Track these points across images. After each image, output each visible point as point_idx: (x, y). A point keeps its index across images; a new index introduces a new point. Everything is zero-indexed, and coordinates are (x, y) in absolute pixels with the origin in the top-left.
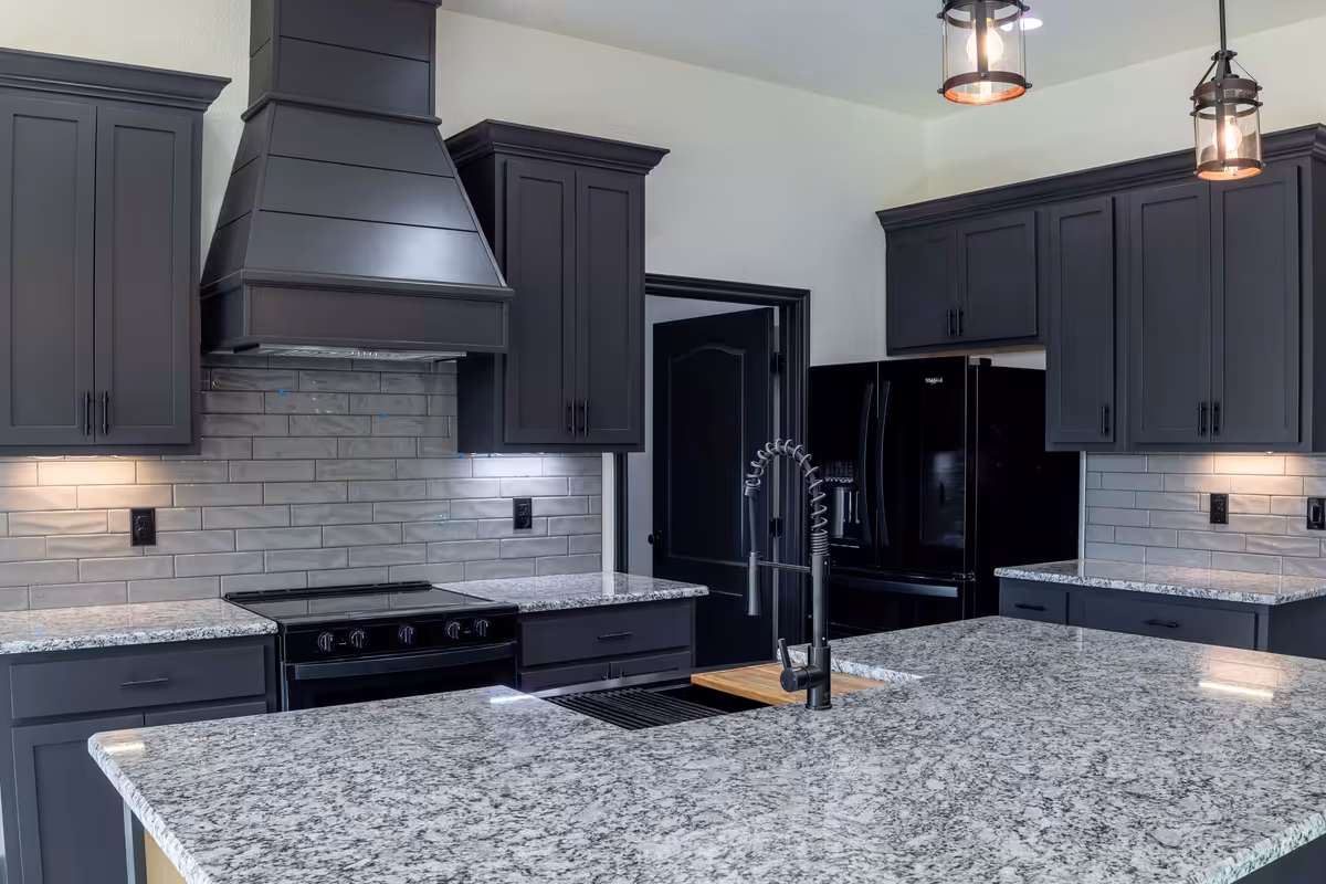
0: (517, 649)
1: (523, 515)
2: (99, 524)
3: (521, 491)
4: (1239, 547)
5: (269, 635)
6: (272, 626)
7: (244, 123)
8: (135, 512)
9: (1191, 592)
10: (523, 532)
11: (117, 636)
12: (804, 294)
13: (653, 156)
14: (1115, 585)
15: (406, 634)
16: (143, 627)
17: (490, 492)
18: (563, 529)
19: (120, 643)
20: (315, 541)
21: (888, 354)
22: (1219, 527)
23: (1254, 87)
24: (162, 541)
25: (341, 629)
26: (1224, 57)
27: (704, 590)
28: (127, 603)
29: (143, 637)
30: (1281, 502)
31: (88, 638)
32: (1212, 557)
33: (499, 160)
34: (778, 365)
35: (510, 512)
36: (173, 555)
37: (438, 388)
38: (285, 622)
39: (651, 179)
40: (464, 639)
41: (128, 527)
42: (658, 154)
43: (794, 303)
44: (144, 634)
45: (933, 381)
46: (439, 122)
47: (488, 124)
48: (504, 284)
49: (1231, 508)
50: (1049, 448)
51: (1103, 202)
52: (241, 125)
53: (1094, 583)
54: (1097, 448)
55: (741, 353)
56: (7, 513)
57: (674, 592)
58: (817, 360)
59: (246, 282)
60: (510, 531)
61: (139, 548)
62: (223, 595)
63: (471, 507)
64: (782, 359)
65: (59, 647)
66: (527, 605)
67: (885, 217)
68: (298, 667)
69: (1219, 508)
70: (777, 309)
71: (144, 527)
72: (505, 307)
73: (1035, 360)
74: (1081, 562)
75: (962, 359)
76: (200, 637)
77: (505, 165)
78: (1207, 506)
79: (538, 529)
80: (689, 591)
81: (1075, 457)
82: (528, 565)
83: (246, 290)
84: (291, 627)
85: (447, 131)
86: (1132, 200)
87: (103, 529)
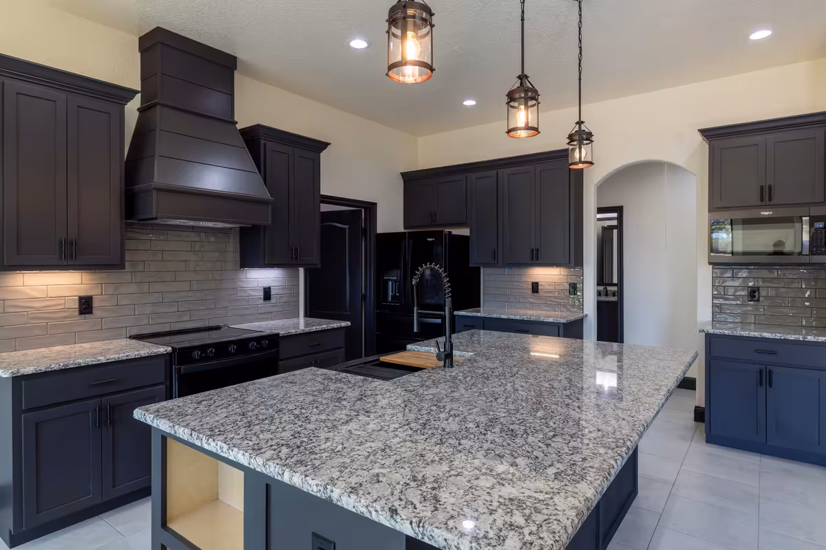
0: (278, 352)
1: (267, 294)
2: (60, 305)
3: (266, 285)
4: (544, 301)
5: (168, 353)
6: (169, 349)
7: (138, 113)
8: (81, 298)
9: (533, 318)
10: (267, 302)
11: (87, 360)
12: (375, 205)
13: (325, 145)
14: (503, 317)
15: (232, 348)
16: (101, 354)
17: (254, 285)
18: (283, 300)
19: (90, 363)
20: (176, 309)
21: (405, 228)
22: (536, 294)
23: (590, 134)
24: (97, 312)
25: (203, 348)
26: (580, 123)
27: (349, 323)
28: (75, 343)
29: (103, 359)
30: (558, 285)
31: (72, 362)
32: (532, 306)
33: (262, 142)
34: (364, 232)
35: (262, 293)
36: (102, 319)
37: (231, 241)
38: (177, 346)
39: (323, 155)
40: (258, 350)
41: (77, 306)
42: (327, 144)
43: (371, 208)
44: (103, 358)
45: (430, 240)
46: (237, 123)
47: (258, 126)
48: (269, 196)
49: (540, 288)
50: (470, 266)
51: (494, 172)
52: (137, 114)
53: (495, 316)
54: (487, 265)
55: (347, 227)
56: (4, 300)
57: (338, 325)
58: (380, 229)
59: (155, 189)
60: (262, 301)
61: (83, 316)
62: (128, 336)
63: (245, 291)
64: (365, 229)
65: (55, 368)
66: (282, 332)
67: (404, 175)
68: (182, 367)
69: (535, 287)
70: (363, 210)
71: (86, 305)
72: (270, 206)
73: (465, 232)
74: (482, 309)
75: (442, 231)
76: (133, 357)
77: (265, 144)
78: (530, 287)
79: (273, 301)
80: (344, 324)
81: (479, 269)
82: (269, 316)
83: (154, 193)
84: (180, 349)
85: (239, 127)
86: (504, 173)
87: (62, 307)
